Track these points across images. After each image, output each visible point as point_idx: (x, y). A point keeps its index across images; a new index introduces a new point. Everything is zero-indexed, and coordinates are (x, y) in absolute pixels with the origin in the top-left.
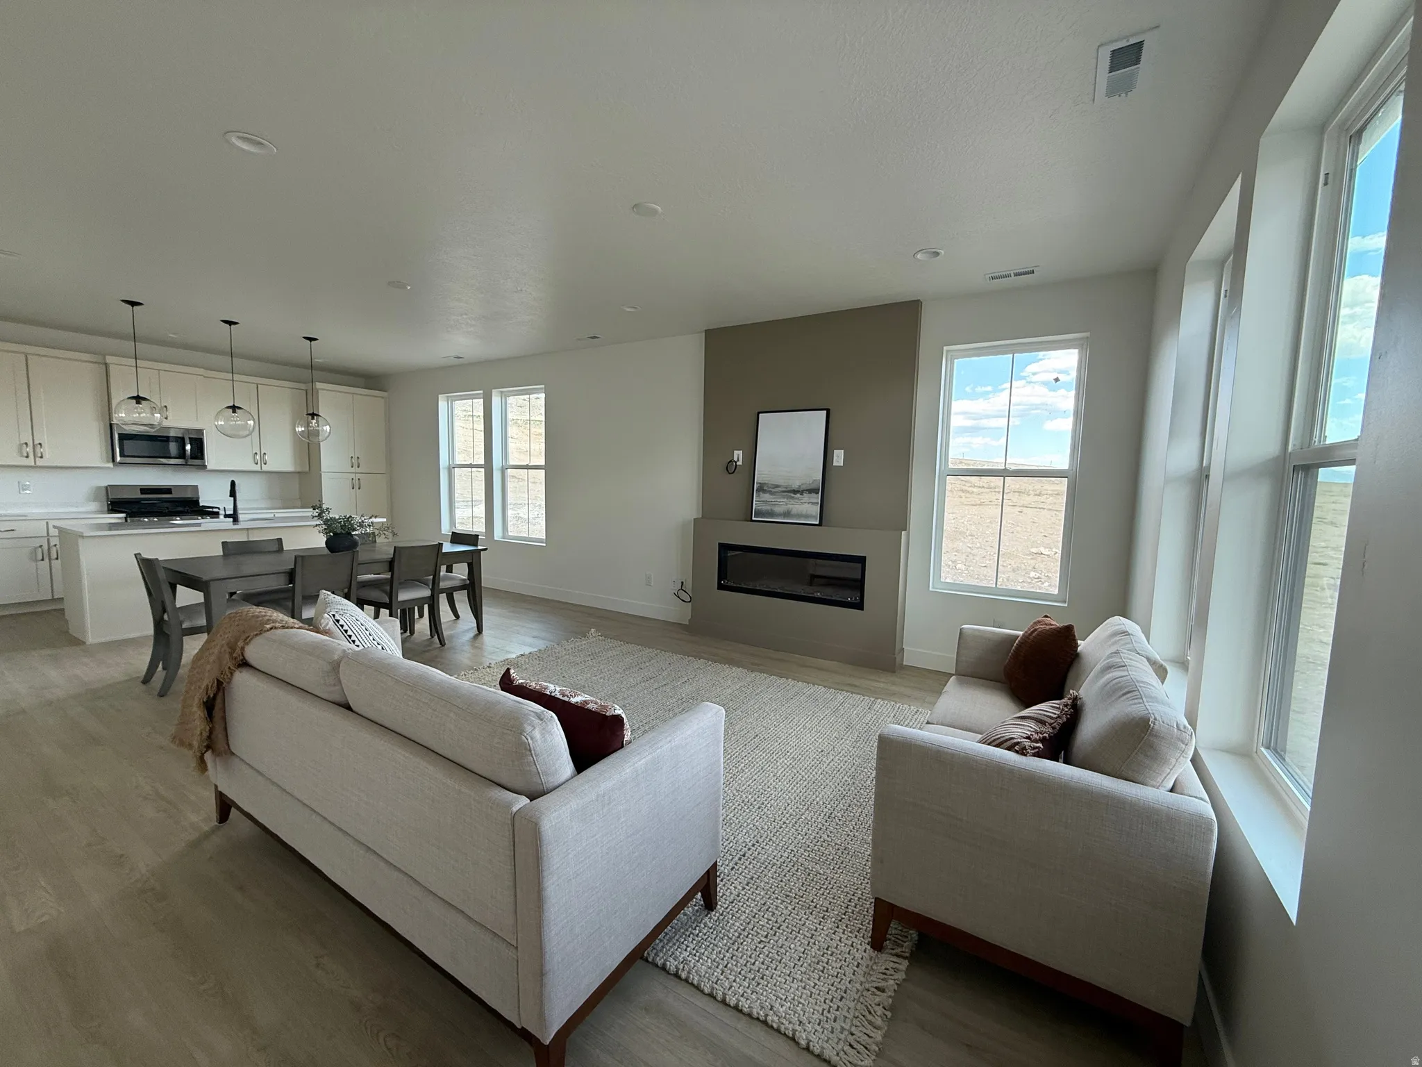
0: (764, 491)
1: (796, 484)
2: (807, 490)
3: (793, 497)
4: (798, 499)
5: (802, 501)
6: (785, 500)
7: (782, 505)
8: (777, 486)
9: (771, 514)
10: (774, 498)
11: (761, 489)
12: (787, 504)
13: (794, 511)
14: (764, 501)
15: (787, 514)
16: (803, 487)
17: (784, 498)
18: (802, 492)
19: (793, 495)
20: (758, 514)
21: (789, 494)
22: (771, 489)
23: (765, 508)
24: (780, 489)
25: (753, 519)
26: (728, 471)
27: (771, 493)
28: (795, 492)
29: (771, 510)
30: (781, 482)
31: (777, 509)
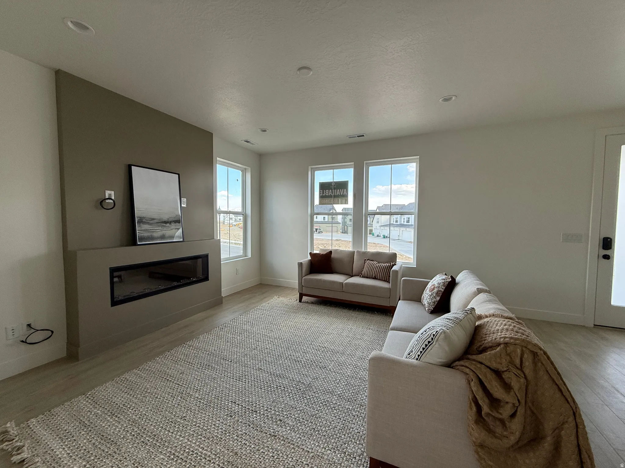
0: (144, 223)
1: (165, 218)
2: (173, 221)
3: (165, 226)
4: (168, 227)
5: (171, 228)
6: (160, 228)
7: (158, 232)
8: (153, 219)
9: (152, 238)
10: (153, 227)
11: (141, 221)
12: (162, 231)
13: (167, 235)
14: (144, 230)
15: (163, 237)
16: (170, 220)
17: (159, 227)
18: (170, 223)
19: (165, 225)
20: (141, 239)
21: (162, 224)
22: (149, 221)
23: (146, 234)
24: (155, 221)
25: (138, 243)
26: (102, 207)
27: (148, 223)
28: (166, 222)
29: (151, 235)
30: (155, 216)
31: (155, 235)
